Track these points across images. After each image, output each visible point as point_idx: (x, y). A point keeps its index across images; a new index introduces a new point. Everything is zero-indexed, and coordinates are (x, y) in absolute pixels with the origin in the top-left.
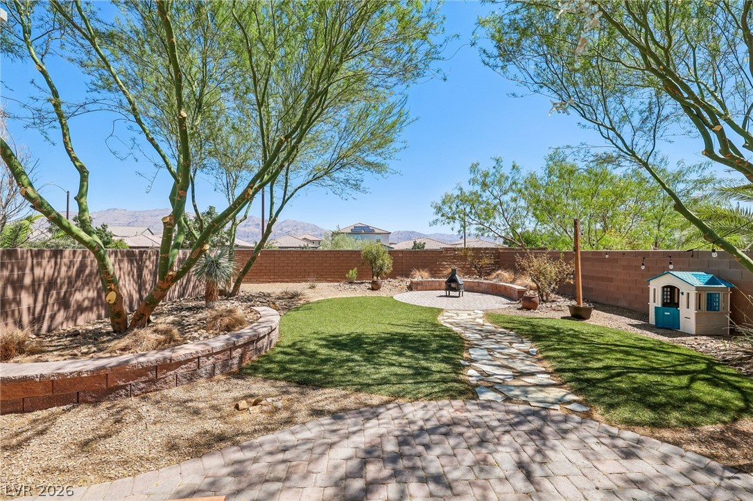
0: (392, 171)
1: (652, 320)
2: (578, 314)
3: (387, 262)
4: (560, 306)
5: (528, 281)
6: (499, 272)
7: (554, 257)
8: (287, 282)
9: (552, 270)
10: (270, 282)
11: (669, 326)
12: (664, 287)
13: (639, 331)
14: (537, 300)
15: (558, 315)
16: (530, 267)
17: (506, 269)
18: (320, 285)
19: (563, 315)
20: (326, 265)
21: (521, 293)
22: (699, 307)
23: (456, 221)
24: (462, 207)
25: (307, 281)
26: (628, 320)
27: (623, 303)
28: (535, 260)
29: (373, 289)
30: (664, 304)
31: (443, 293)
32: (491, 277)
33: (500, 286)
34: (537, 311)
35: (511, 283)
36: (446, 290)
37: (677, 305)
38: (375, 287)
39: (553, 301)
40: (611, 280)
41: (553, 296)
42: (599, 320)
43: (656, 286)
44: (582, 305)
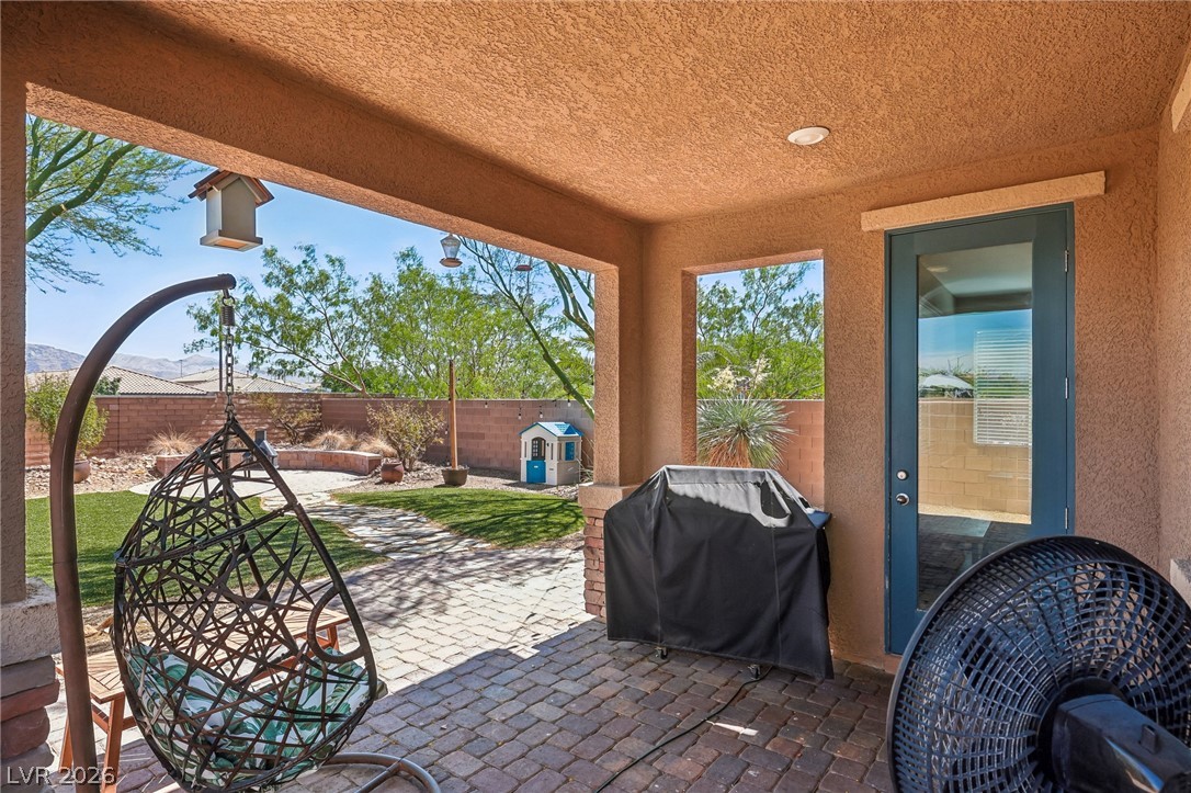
0: (147, 249)
1: (524, 478)
2: (453, 480)
4: (428, 474)
5: (381, 444)
6: (330, 433)
7: (420, 409)
9: (415, 424)
11: (537, 480)
12: (533, 440)
13: (514, 489)
14: (401, 468)
15: (430, 485)
16: (386, 423)
17: (339, 429)
19: (435, 484)
21: (374, 463)
22: (560, 458)
23: (243, 344)
24: (254, 321)
26: (502, 481)
27: (495, 464)
28: (393, 413)
30: (533, 458)
32: (314, 442)
33: (337, 455)
34: (402, 483)
35: (352, 449)
37: (544, 458)
39: (418, 469)
40: (482, 436)
41: (417, 464)
42: (474, 483)
43: (527, 438)
44: (457, 468)
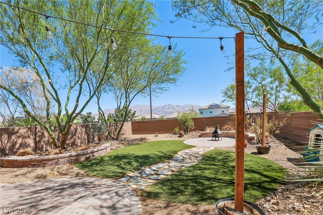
2: (261, 151)
3: (191, 124)
8: (152, 134)
10: (145, 134)
12: (316, 136)
18: (160, 135)
20: (168, 126)
25: (154, 134)
29: (179, 137)
31: (211, 138)
36: (213, 137)
38: (181, 136)
43: (312, 135)
44: (263, 146)
